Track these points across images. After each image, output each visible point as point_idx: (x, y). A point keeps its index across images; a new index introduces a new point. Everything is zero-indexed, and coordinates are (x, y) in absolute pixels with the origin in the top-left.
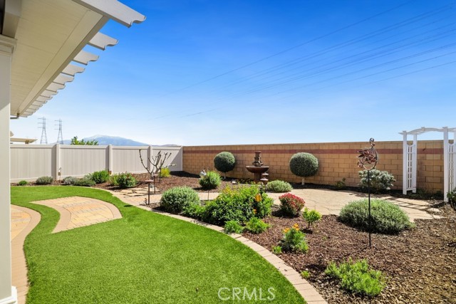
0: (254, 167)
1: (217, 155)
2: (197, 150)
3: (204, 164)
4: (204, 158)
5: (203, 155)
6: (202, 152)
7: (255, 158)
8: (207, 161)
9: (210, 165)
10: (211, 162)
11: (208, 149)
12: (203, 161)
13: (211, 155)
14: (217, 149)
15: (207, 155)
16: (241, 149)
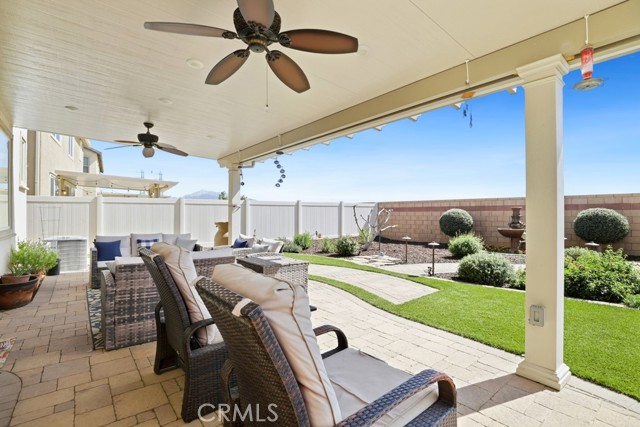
1: (445, 213)
2: (402, 206)
3: (414, 227)
4: (414, 218)
5: (412, 213)
6: (410, 209)
7: (513, 217)
8: (418, 222)
9: (423, 227)
10: (425, 223)
11: (420, 206)
12: (412, 222)
13: (425, 213)
14: (436, 205)
15: (419, 213)
16: (478, 204)
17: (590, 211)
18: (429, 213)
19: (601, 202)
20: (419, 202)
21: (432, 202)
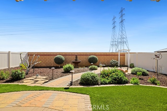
0: (75, 61)
1: (56, 57)
2: (39, 54)
4: (43, 58)
7: (76, 58)
8: (45, 60)
9: (47, 61)
10: (48, 60)
11: (46, 54)
12: (43, 60)
13: (48, 56)
14: (51, 54)
15: (45, 57)
16: (65, 54)
17: (92, 56)
18: (49, 56)
19: (94, 54)
20: (45, 53)
21: (50, 53)
